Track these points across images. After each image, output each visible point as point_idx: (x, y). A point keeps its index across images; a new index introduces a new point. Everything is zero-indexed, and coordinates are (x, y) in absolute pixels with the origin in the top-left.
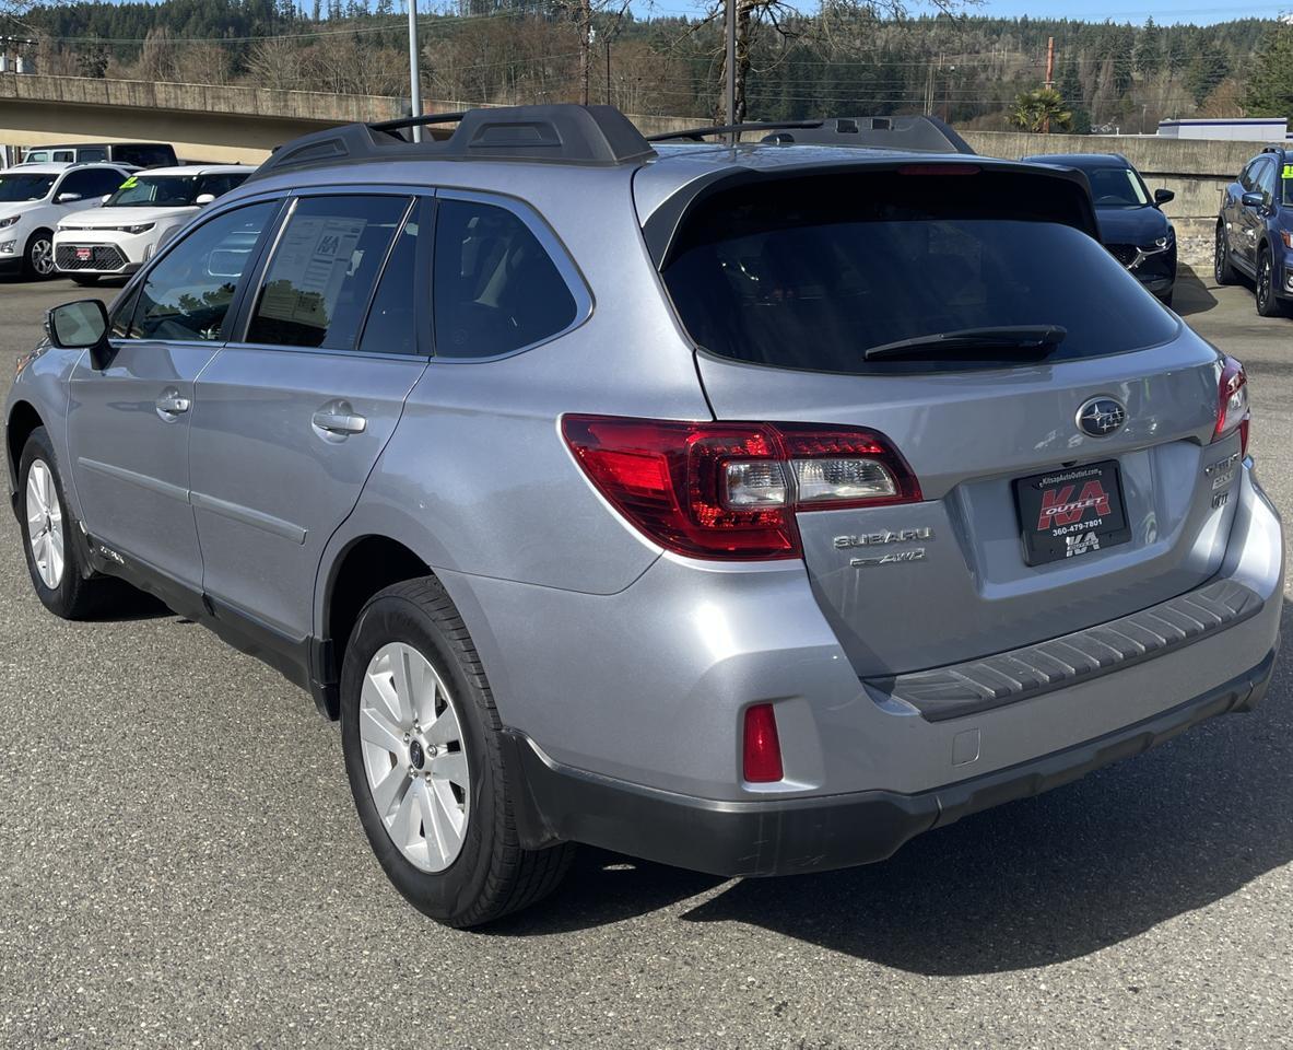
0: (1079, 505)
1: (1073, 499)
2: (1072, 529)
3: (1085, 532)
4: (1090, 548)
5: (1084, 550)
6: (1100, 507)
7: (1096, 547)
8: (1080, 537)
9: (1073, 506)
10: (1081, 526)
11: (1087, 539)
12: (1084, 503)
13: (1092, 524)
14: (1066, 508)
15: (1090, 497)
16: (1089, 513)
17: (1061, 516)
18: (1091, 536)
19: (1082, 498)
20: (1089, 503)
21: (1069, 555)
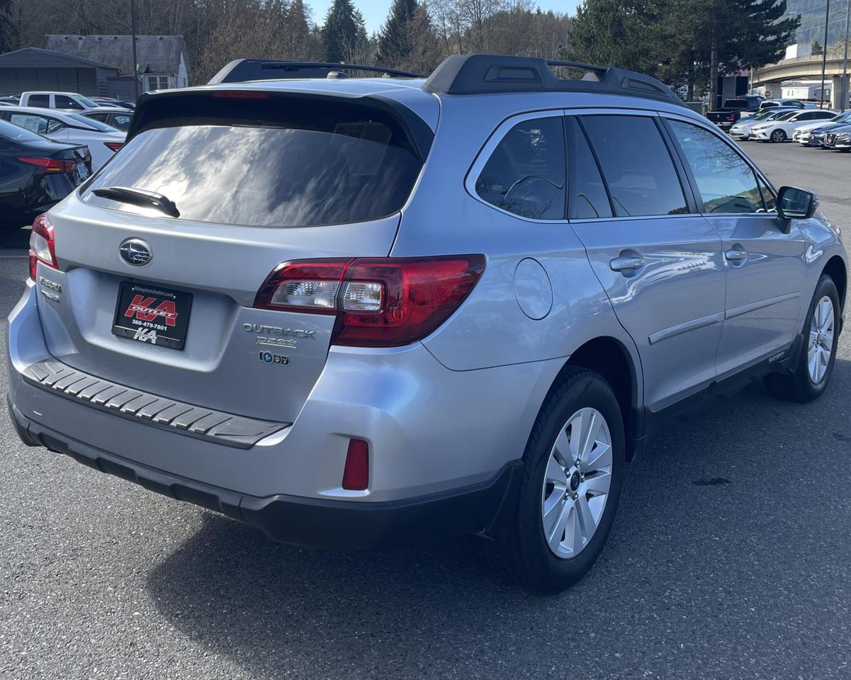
0: (155, 312)
1: (152, 306)
2: (145, 324)
3: (150, 330)
4: (149, 341)
5: (145, 340)
6: (170, 321)
7: (154, 342)
8: (146, 330)
9: (150, 311)
10: (151, 326)
11: (150, 334)
12: (159, 312)
13: (159, 327)
14: (146, 310)
15: (165, 310)
16: (160, 320)
17: (141, 314)
18: (153, 333)
19: (159, 308)
20: (162, 313)
21: (135, 337)
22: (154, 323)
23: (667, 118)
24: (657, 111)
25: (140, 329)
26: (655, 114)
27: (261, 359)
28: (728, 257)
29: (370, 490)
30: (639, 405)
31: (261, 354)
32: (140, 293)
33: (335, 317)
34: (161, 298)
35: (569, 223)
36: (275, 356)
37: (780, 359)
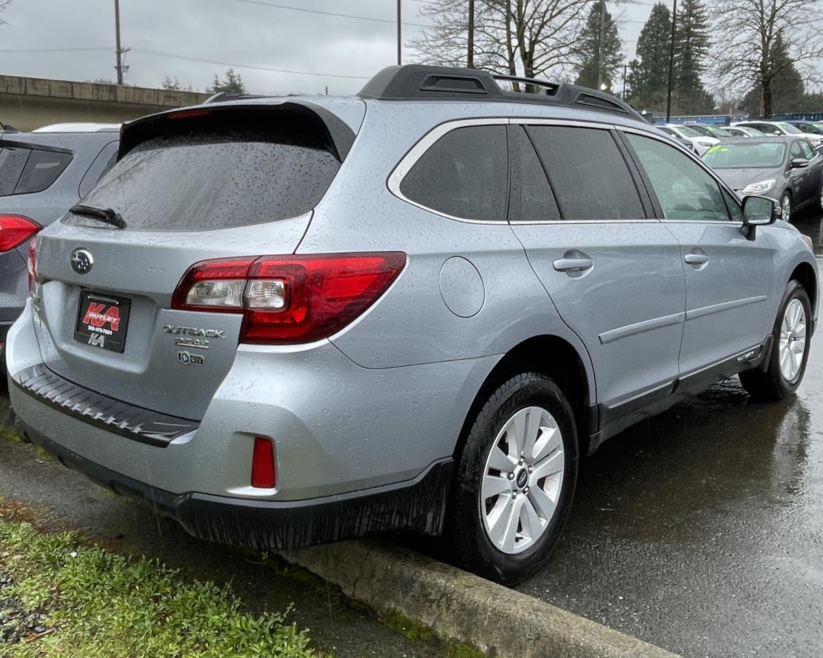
0: (104, 318)
1: (102, 313)
2: (97, 330)
3: (100, 334)
4: (99, 345)
5: (96, 344)
6: (114, 325)
7: (102, 346)
8: (97, 335)
9: (101, 316)
10: (101, 330)
11: (99, 338)
12: (106, 318)
14: (98, 316)
15: (111, 316)
16: (107, 325)
17: (94, 320)
18: (102, 337)
19: (107, 314)
20: (109, 319)
21: (89, 342)
22: (102, 328)
23: (625, 132)
24: (614, 125)
25: (93, 334)
26: (611, 127)
27: (180, 359)
28: (687, 260)
29: (276, 489)
30: (592, 402)
31: (180, 354)
32: (94, 301)
33: (242, 316)
34: (109, 305)
35: (509, 224)
36: (191, 356)
37: (750, 358)
